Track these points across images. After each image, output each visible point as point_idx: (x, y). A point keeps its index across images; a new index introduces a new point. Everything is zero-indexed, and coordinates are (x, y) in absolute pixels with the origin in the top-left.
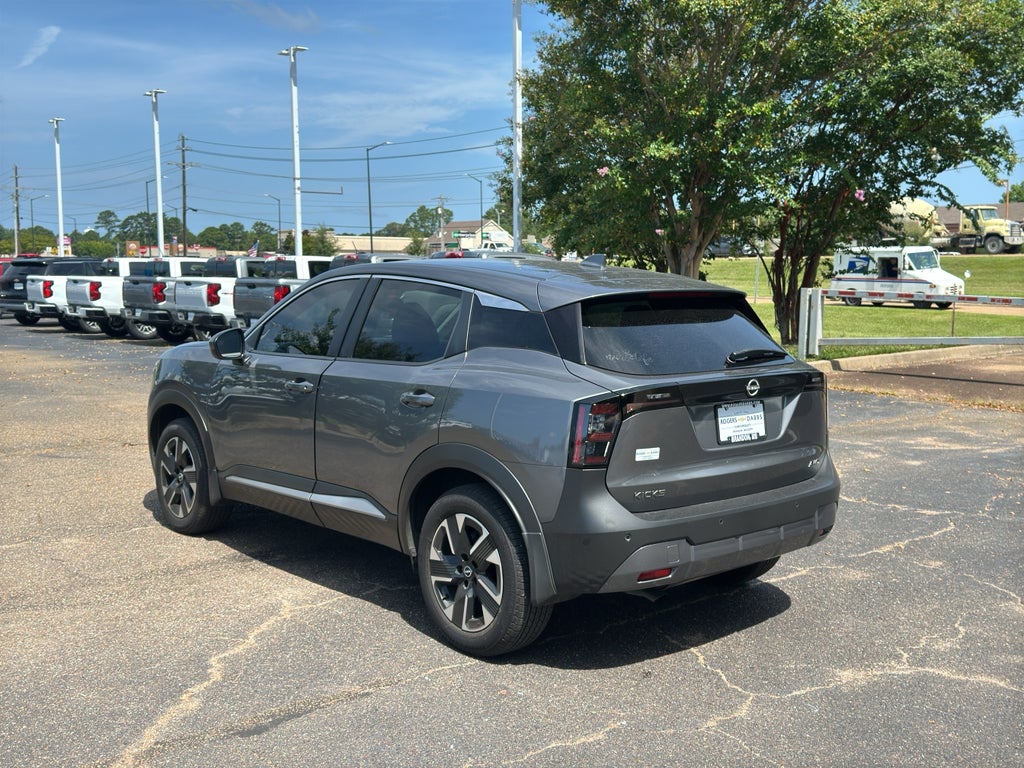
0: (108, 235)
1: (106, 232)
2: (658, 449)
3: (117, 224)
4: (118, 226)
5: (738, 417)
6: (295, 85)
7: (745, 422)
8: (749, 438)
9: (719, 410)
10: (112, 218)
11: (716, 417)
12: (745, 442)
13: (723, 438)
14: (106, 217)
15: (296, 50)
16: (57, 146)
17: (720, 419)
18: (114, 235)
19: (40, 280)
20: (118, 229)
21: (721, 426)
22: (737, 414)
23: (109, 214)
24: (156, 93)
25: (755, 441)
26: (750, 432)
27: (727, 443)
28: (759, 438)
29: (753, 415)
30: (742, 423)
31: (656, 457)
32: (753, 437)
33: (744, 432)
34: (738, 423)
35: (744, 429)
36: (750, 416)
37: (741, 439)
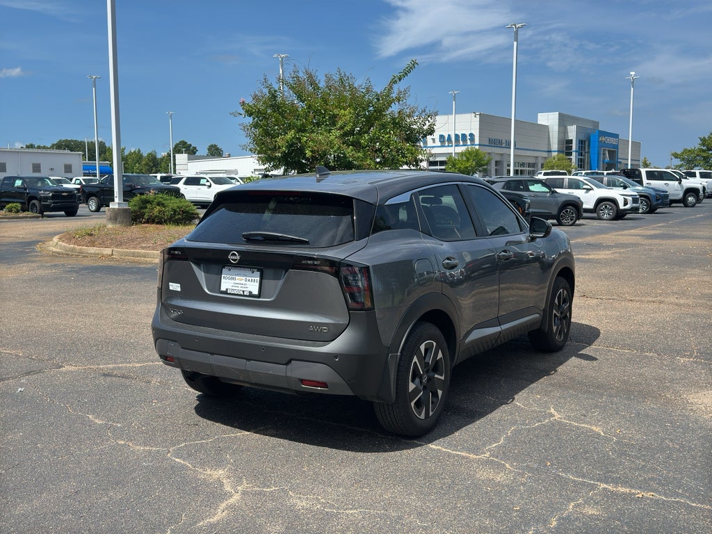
2: (180, 285)
5: (237, 278)
7: (243, 282)
8: (242, 293)
9: (223, 269)
11: (220, 273)
12: (238, 295)
13: (223, 289)
17: (223, 276)
21: (223, 280)
22: (238, 275)
25: (246, 296)
26: (244, 289)
27: (226, 292)
28: (251, 295)
29: (250, 279)
30: (240, 282)
31: (179, 289)
32: (245, 294)
33: (240, 289)
34: (237, 281)
35: (240, 286)
36: (248, 278)
37: (235, 292)
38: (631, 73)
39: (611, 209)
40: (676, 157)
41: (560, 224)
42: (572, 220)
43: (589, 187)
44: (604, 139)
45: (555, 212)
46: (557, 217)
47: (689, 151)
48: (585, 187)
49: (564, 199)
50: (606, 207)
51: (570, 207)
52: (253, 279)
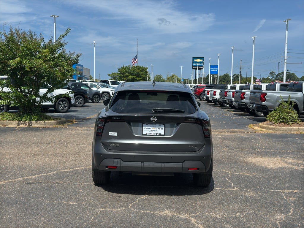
0: (272, 79)
1: (272, 78)
2: (117, 133)
3: (275, 75)
4: (275, 76)
5: (151, 128)
6: (287, 31)
7: (155, 130)
8: (155, 134)
9: (143, 125)
10: (274, 74)
11: (142, 127)
12: (153, 135)
13: (144, 133)
14: (272, 74)
15: (288, 20)
16: (233, 54)
17: (143, 128)
18: (274, 79)
19: (213, 91)
20: (275, 77)
21: (143, 130)
22: (152, 127)
23: (273, 72)
24: (254, 37)
25: (158, 135)
26: (156, 133)
27: (146, 134)
28: (160, 135)
29: (159, 128)
30: (153, 130)
31: (117, 135)
32: (157, 134)
33: (154, 133)
34: (151, 130)
35: (154, 131)
36: (158, 128)
37: (151, 134)
38: (94, 41)
39: (107, 96)
40: (109, 76)
41: (93, 102)
42: (97, 100)
43: (98, 87)
44: (77, 67)
45: (91, 97)
46: (92, 99)
47: (114, 74)
48: (97, 87)
49: (94, 92)
50: (105, 95)
51: (97, 95)
52: (161, 128)
